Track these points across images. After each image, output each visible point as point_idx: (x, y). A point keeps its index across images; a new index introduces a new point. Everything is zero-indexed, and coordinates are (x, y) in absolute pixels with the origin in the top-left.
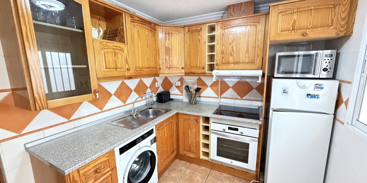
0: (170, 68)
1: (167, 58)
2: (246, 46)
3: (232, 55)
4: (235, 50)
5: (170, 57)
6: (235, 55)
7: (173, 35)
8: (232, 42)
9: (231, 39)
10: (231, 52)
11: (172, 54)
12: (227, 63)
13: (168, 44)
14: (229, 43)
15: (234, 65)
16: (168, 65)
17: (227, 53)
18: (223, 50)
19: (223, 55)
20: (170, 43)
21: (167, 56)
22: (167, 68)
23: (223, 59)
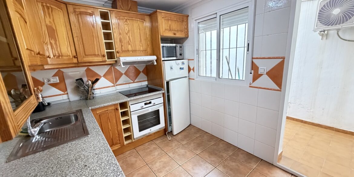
0: (59, 56)
1: (53, 42)
2: (139, 37)
3: (130, 44)
4: (131, 40)
5: (56, 41)
6: (132, 44)
7: (53, 11)
8: (128, 32)
9: (126, 29)
10: (128, 41)
11: (57, 36)
12: (127, 51)
13: (50, 22)
14: (126, 33)
15: (133, 52)
16: (56, 52)
17: (125, 42)
18: (122, 39)
19: (122, 44)
20: (51, 20)
21: (52, 40)
22: (55, 57)
23: (123, 47)
